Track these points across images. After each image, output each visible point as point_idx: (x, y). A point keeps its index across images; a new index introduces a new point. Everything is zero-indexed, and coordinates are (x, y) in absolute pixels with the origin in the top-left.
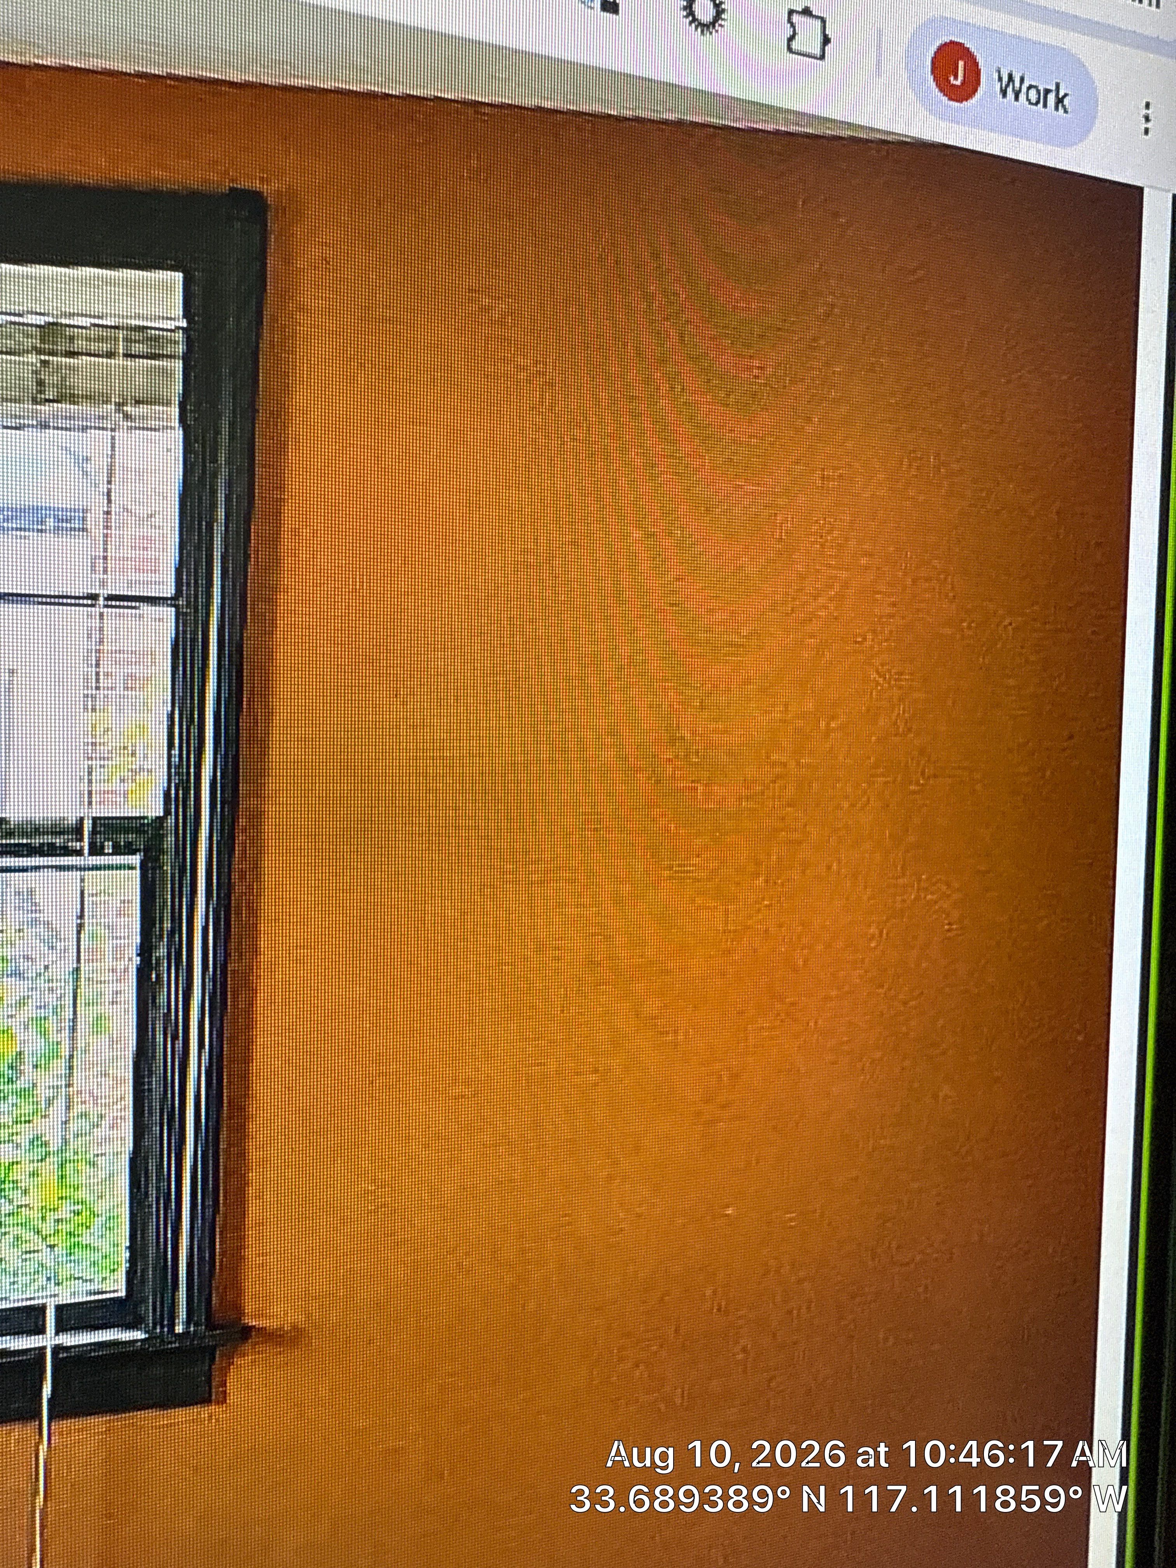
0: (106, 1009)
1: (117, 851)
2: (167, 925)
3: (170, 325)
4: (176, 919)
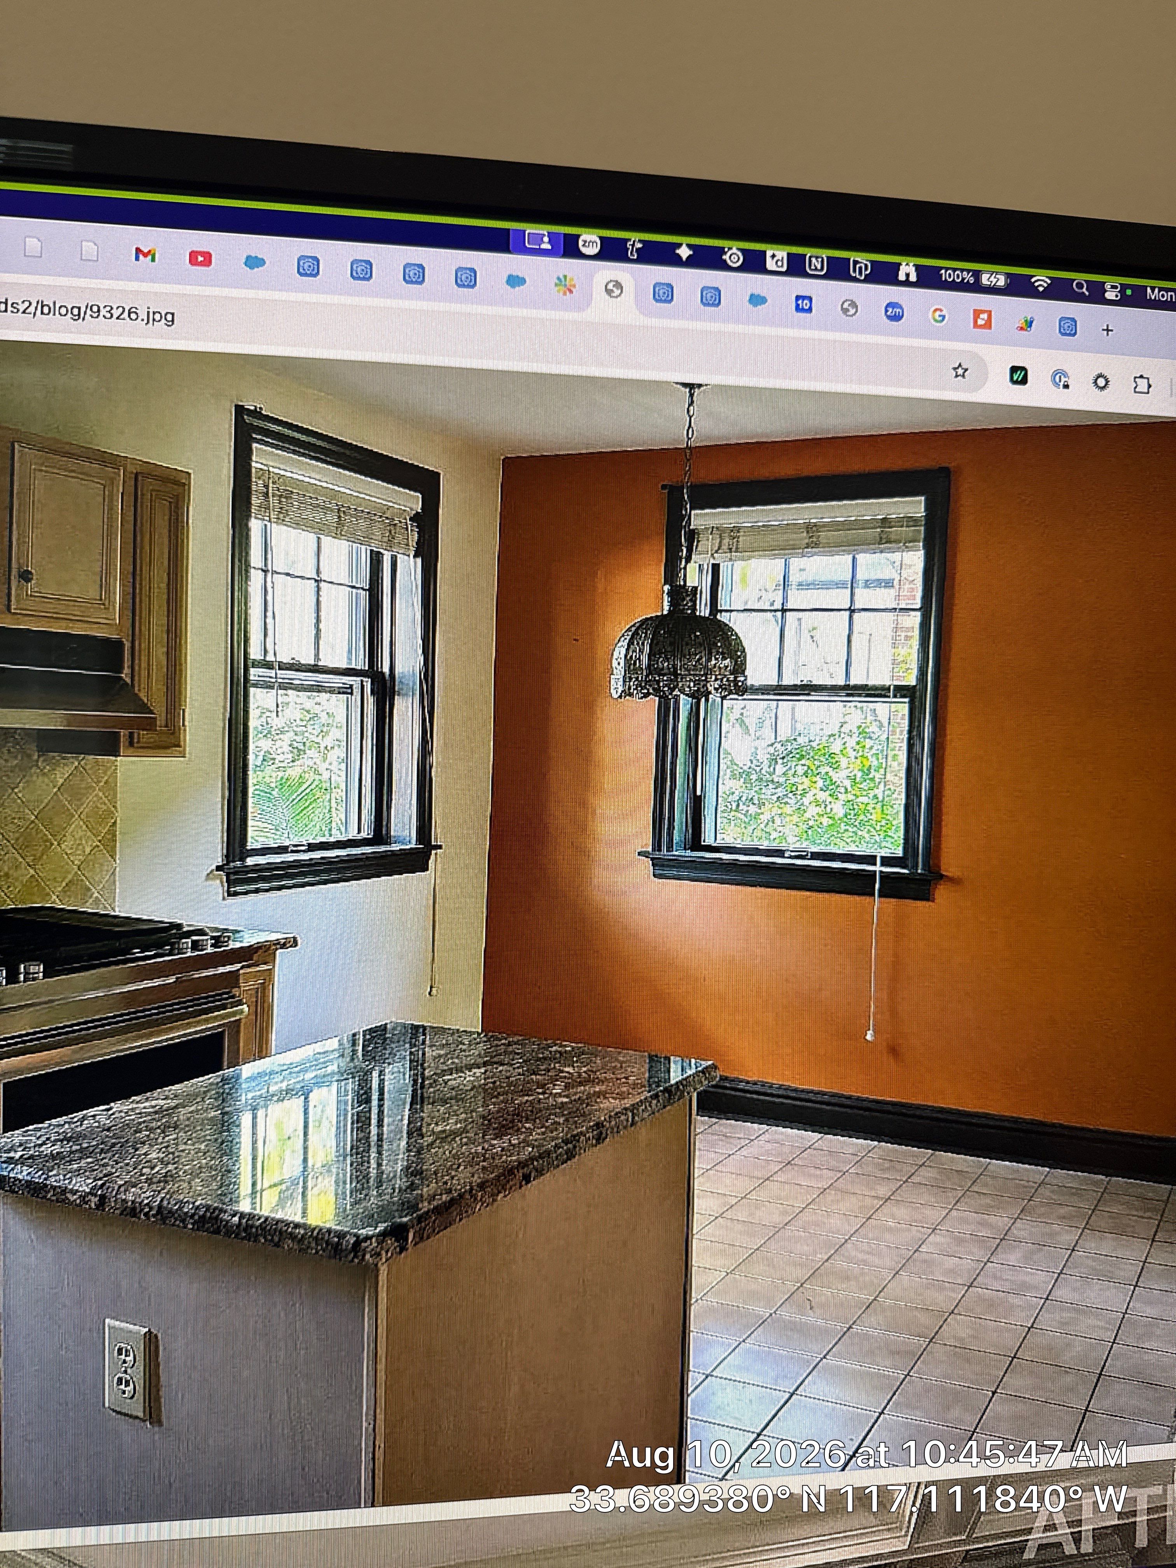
0: (896, 752)
1: (902, 697)
2: (917, 724)
3: (920, 515)
4: (919, 722)
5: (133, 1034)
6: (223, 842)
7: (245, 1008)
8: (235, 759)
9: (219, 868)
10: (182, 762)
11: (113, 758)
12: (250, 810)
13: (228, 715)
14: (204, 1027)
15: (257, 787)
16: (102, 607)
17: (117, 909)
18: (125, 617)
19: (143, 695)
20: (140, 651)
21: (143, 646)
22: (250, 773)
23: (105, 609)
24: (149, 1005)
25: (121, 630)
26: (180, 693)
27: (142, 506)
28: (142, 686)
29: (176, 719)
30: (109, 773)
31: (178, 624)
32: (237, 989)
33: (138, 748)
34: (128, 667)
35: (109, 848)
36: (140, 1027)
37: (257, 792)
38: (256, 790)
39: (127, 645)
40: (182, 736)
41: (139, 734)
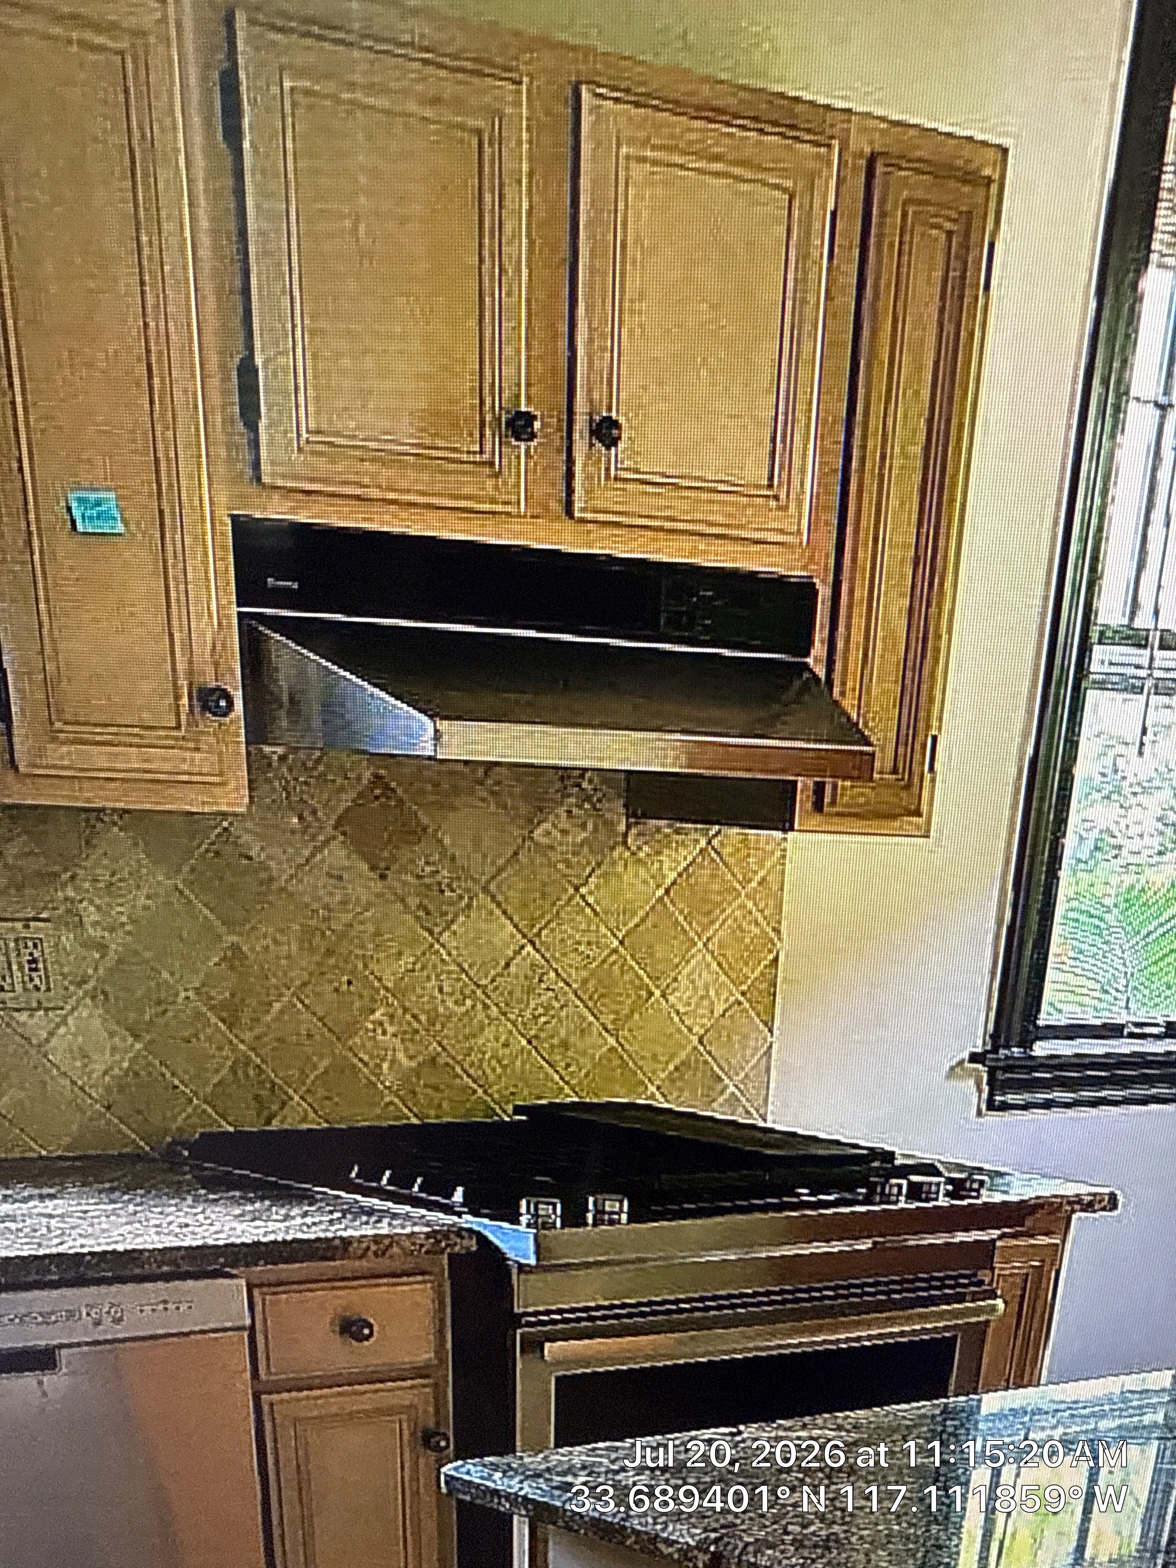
5: (788, 1325)
6: (989, 1008)
7: (999, 1302)
8: (1034, 846)
9: (974, 1058)
10: (921, 848)
11: (777, 834)
12: (1053, 949)
13: (1030, 751)
14: (918, 1327)
15: (1075, 904)
16: (773, 503)
17: (770, 1118)
18: (823, 528)
19: (849, 704)
20: (850, 607)
21: (857, 594)
22: (1063, 874)
23: (779, 508)
24: (820, 1281)
25: (811, 559)
26: (931, 700)
27: (879, 244)
28: (849, 684)
29: (917, 756)
30: (768, 864)
31: (941, 543)
32: (987, 1272)
33: (830, 815)
34: (822, 642)
35: (760, 1007)
36: (799, 1315)
37: (1071, 915)
38: (1072, 910)
39: (824, 592)
40: (925, 794)
41: (835, 787)
